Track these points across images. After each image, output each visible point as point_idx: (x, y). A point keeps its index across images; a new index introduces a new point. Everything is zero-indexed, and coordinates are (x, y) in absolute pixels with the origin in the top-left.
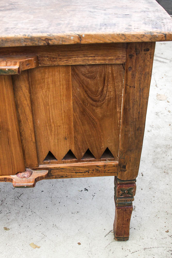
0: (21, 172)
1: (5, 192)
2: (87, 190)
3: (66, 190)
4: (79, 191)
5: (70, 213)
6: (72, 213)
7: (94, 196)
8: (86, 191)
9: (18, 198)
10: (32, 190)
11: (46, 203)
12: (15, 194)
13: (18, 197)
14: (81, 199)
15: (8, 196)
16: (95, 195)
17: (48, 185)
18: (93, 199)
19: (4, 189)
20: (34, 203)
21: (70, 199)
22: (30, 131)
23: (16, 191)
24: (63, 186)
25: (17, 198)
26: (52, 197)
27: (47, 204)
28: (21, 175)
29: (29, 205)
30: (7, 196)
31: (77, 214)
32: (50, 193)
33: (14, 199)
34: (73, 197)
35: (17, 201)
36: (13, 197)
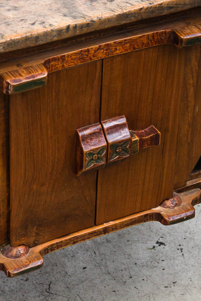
0: (167, 199)
1: (13, 290)
2: (161, 243)
3: (126, 253)
4: (150, 249)
5: (163, 288)
6: (165, 287)
7: (181, 249)
8: (162, 246)
9: (48, 292)
10: (63, 272)
11: (108, 285)
12: (36, 288)
13: (48, 290)
14: (163, 260)
15: (25, 295)
16: (181, 247)
17: (86, 255)
18: (183, 255)
19: (7, 286)
20: (85, 292)
21: (145, 267)
22: (187, 127)
23: (34, 282)
24: (115, 250)
25: (48, 294)
26: (110, 272)
27: (110, 286)
28: (168, 203)
29: (78, 297)
30: (23, 296)
31: (174, 286)
32: (100, 267)
33: (42, 298)
34: (148, 262)
35: (51, 297)
36: (37, 294)
